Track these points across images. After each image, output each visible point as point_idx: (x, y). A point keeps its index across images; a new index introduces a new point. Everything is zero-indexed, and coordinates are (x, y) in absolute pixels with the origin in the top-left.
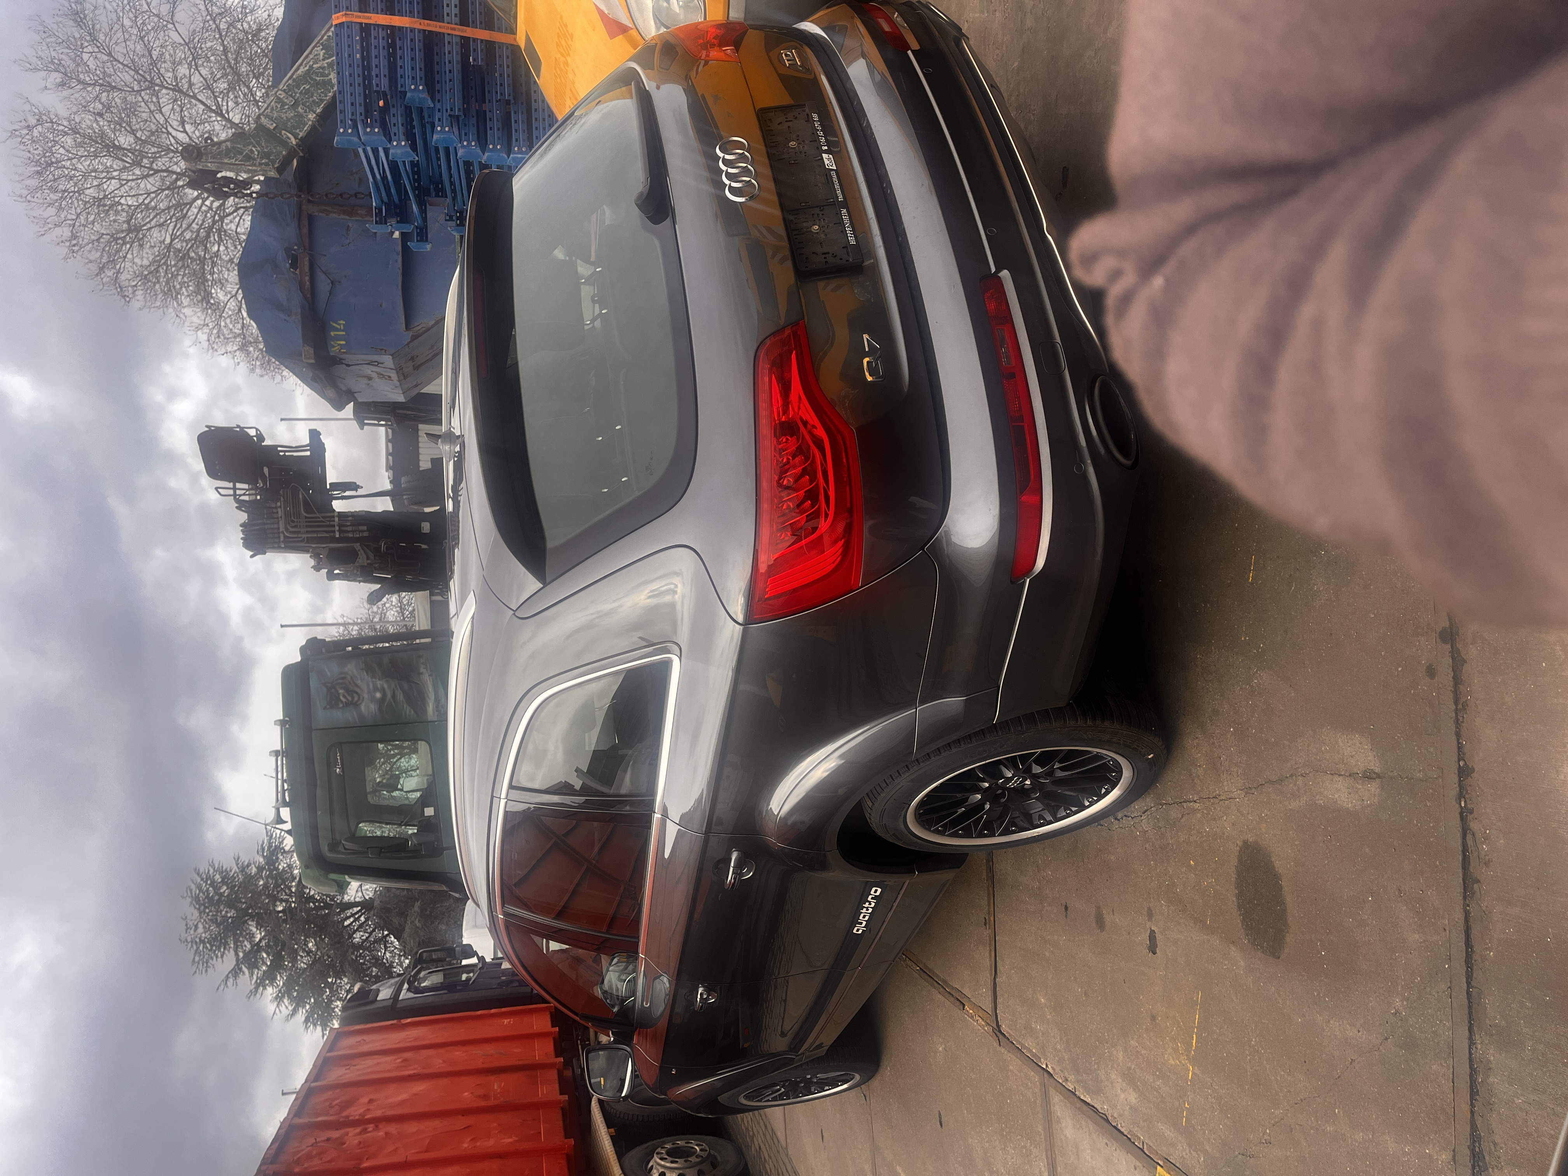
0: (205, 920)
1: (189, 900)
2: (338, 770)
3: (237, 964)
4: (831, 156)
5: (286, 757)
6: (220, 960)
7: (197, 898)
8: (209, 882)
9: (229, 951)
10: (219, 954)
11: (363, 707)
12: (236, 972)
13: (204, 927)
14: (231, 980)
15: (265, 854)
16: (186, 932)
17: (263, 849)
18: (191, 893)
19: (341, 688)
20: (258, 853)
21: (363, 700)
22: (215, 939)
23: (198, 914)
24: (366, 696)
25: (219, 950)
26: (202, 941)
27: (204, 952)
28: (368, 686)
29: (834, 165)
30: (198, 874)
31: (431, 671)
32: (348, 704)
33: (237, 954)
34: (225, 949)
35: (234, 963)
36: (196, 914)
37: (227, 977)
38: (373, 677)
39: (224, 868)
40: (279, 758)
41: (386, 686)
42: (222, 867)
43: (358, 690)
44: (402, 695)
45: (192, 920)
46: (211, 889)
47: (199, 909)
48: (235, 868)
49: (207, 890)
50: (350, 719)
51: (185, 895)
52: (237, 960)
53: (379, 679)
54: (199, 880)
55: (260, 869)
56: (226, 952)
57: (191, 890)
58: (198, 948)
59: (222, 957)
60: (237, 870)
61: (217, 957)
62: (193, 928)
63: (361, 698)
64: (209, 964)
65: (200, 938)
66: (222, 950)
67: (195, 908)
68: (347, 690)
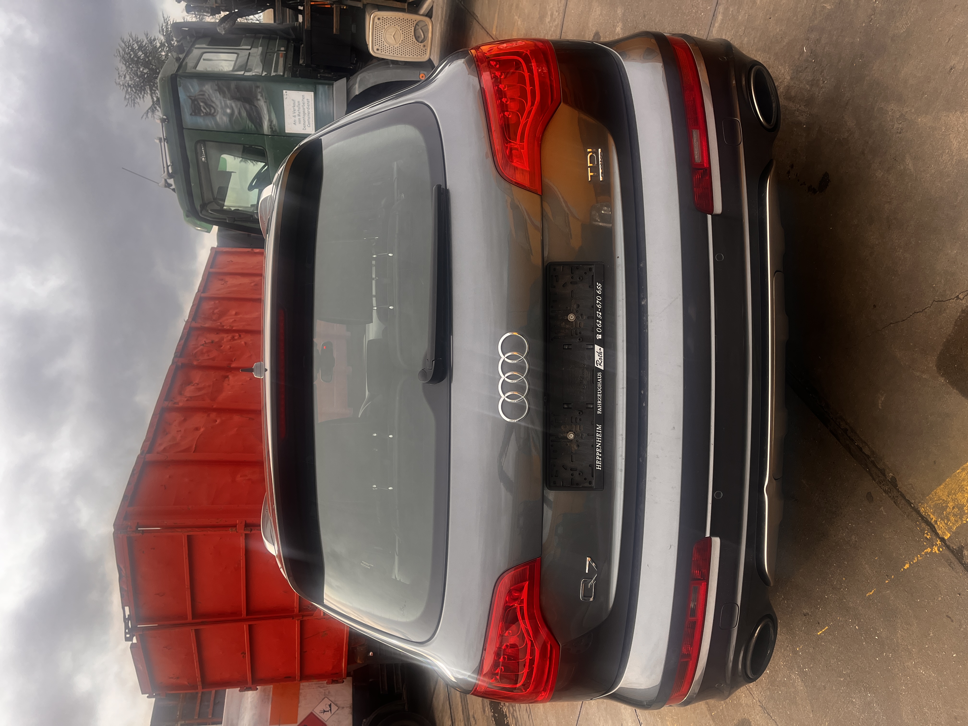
0: (130, 73)
1: (119, 58)
2: (203, 159)
3: (153, 104)
4: (602, 349)
5: (167, 142)
6: (142, 99)
7: (123, 57)
8: (130, 48)
9: (147, 95)
10: (141, 96)
11: (218, 118)
12: (153, 109)
13: (130, 78)
14: (150, 114)
15: (165, 34)
16: (119, 79)
17: (163, 30)
18: (120, 54)
19: (202, 102)
20: (160, 32)
21: (218, 113)
22: (138, 86)
23: (125, 68)
24: (220, 110)
25: (141, 93)
26: (129, 86)
27: (131, 93)
28: (221, 103)
29: (602, 364)
30: (123, 42)
31: (266, 99)
32: (207, 114)
33: (152, 98)
34: (144, 93)
35: (151, 103)
36: (124, 68)
37: (147, 112)
38: (224, 97)
39: (139, 40)
40: (163, 144)
41: (233, 105)
42: (138, 38)
43: (213, 105)
44: (245, 113)
45: (122, 71)
46: (132, 53)
47: (125, 64)
48: (145, 41)
49: (129, 53)
50: (210, 124)
51: (116, 55)
52: (153, 101)
53: (229, 100)
54: (123, 45)
55: (162, 45)
56: (145, 95)
57: (119, 52)
58: (127, 90)
59: (143, 98)
60: (147, 42)
61: (140, 98)
62: (123, 77)
63: (216, 111)
64: (135, 101)
65: (128, 84)
66: (143, 94)
67: (123, 63)
68: (206, 104)
